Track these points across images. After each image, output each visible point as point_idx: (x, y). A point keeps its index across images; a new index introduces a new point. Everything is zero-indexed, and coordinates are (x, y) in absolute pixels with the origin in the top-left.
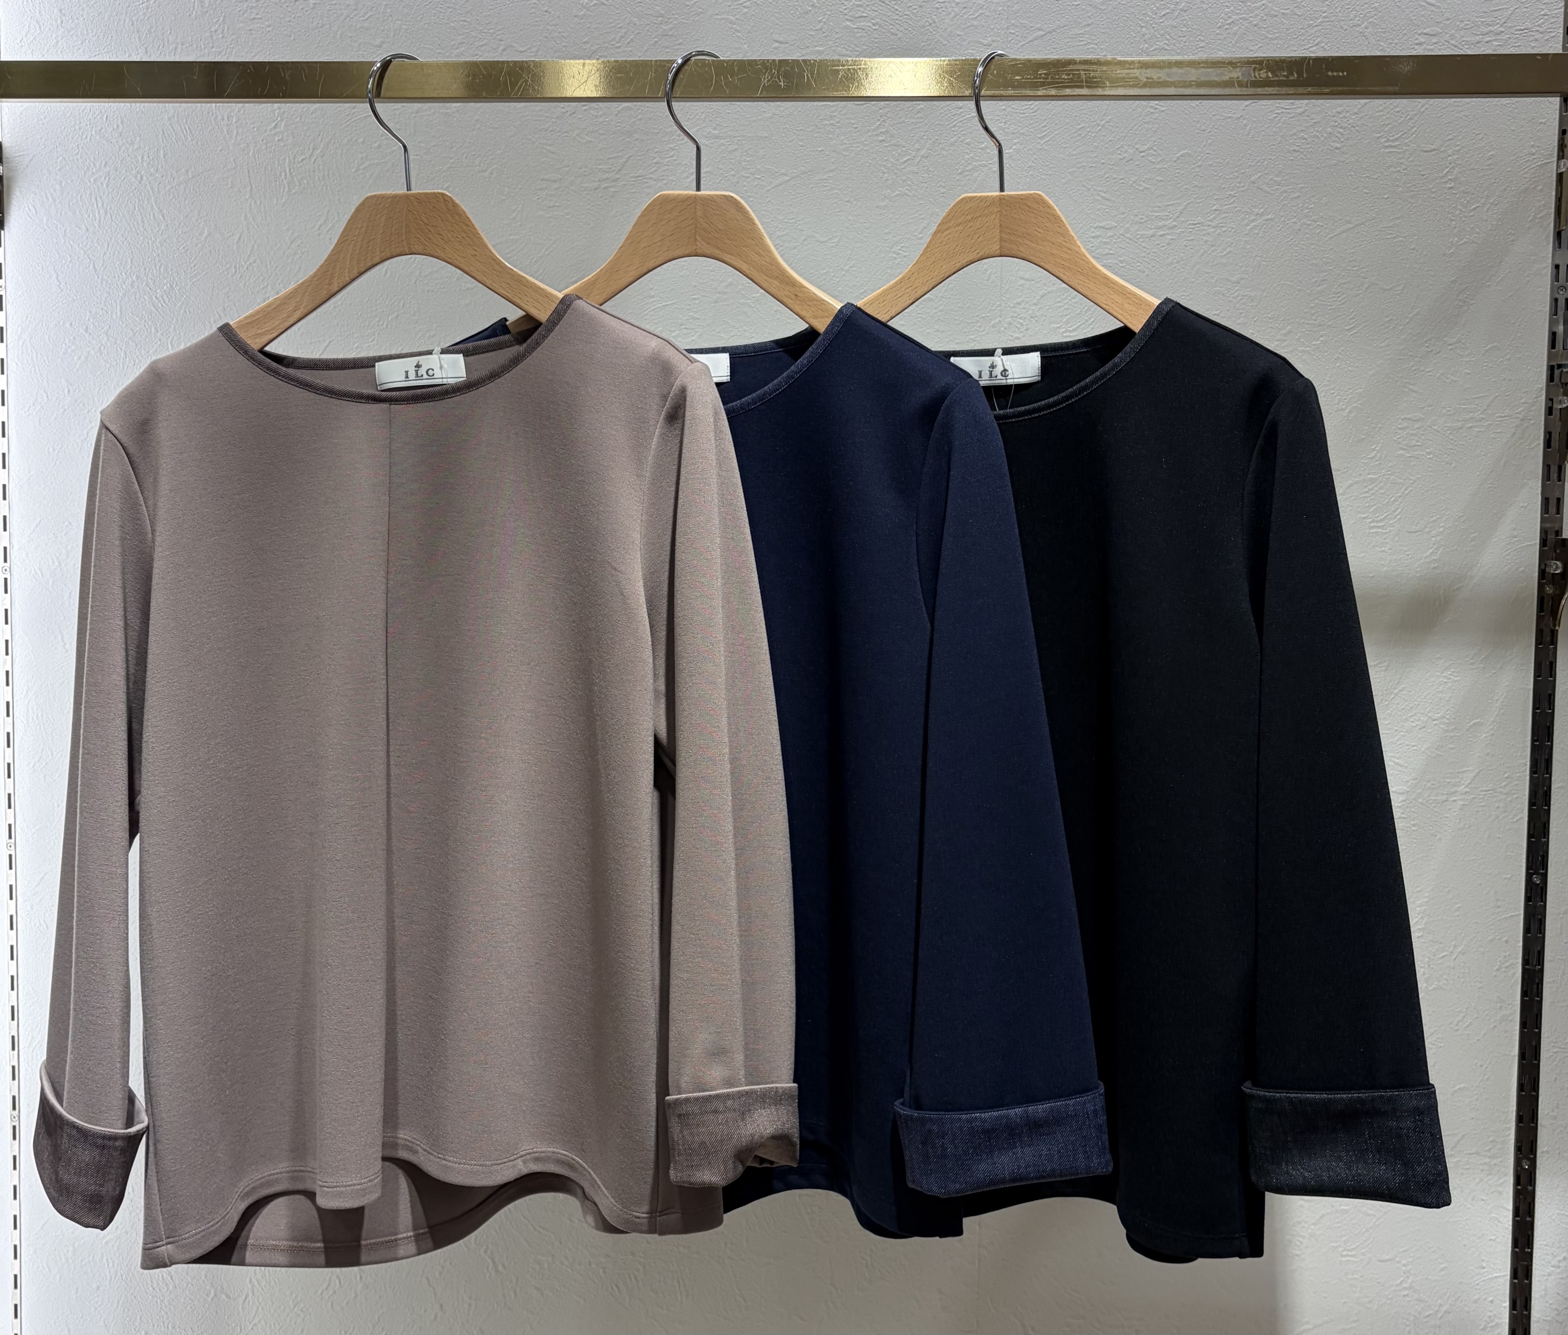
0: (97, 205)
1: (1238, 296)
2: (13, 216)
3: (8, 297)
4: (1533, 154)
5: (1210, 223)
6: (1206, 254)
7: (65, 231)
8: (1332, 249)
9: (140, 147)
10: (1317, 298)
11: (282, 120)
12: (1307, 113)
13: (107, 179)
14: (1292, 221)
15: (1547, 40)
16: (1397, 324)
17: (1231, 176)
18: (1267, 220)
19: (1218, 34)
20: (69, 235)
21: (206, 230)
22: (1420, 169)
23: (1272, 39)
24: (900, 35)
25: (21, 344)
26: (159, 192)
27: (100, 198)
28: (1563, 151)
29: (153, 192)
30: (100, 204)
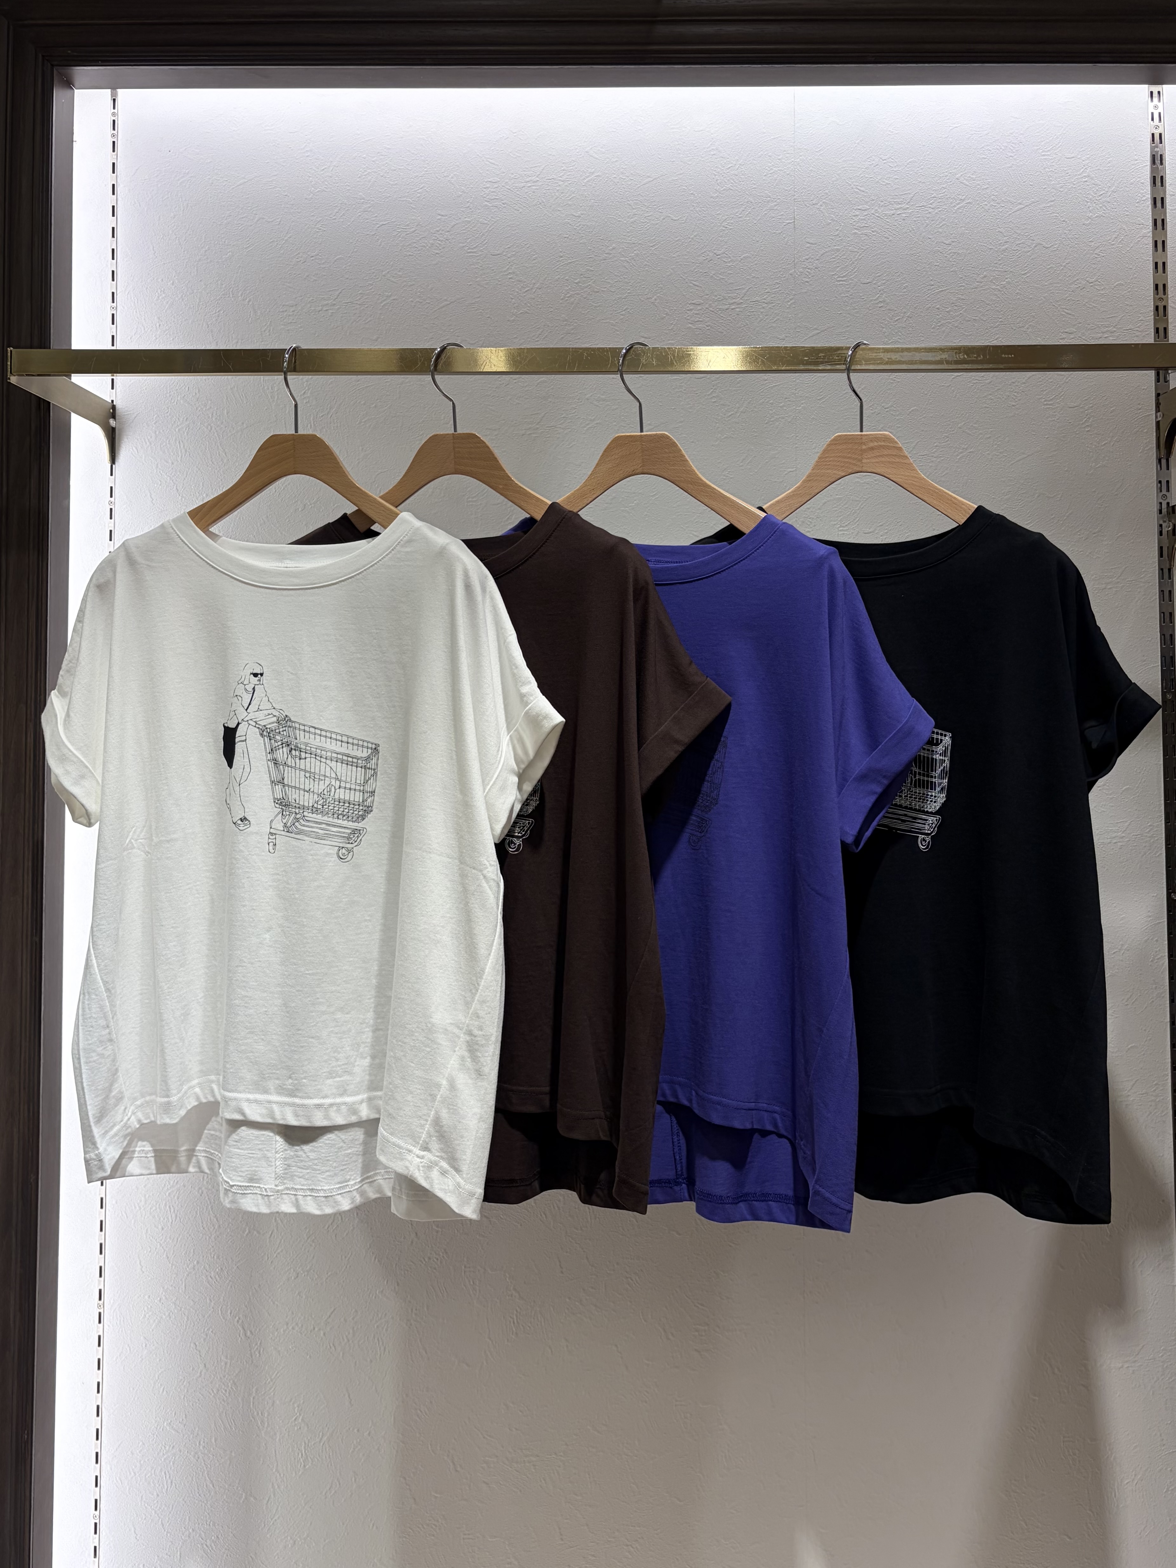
0: (180, 447)
2: (122, 455)
3: (116, 510)
4: (1140, 409)
7: (157, 464)
9: (211, 408)
11: (309, 389)
12: (992, 383)
13: (187, 429)
15: (1144, 336)
17: (945, 424)
19: (932, 332)
22: (1067, 419)
23: (967, 336)
24: (725, 333)
27: (183, 442)
28: (1159, 407)
29: (219, 438)
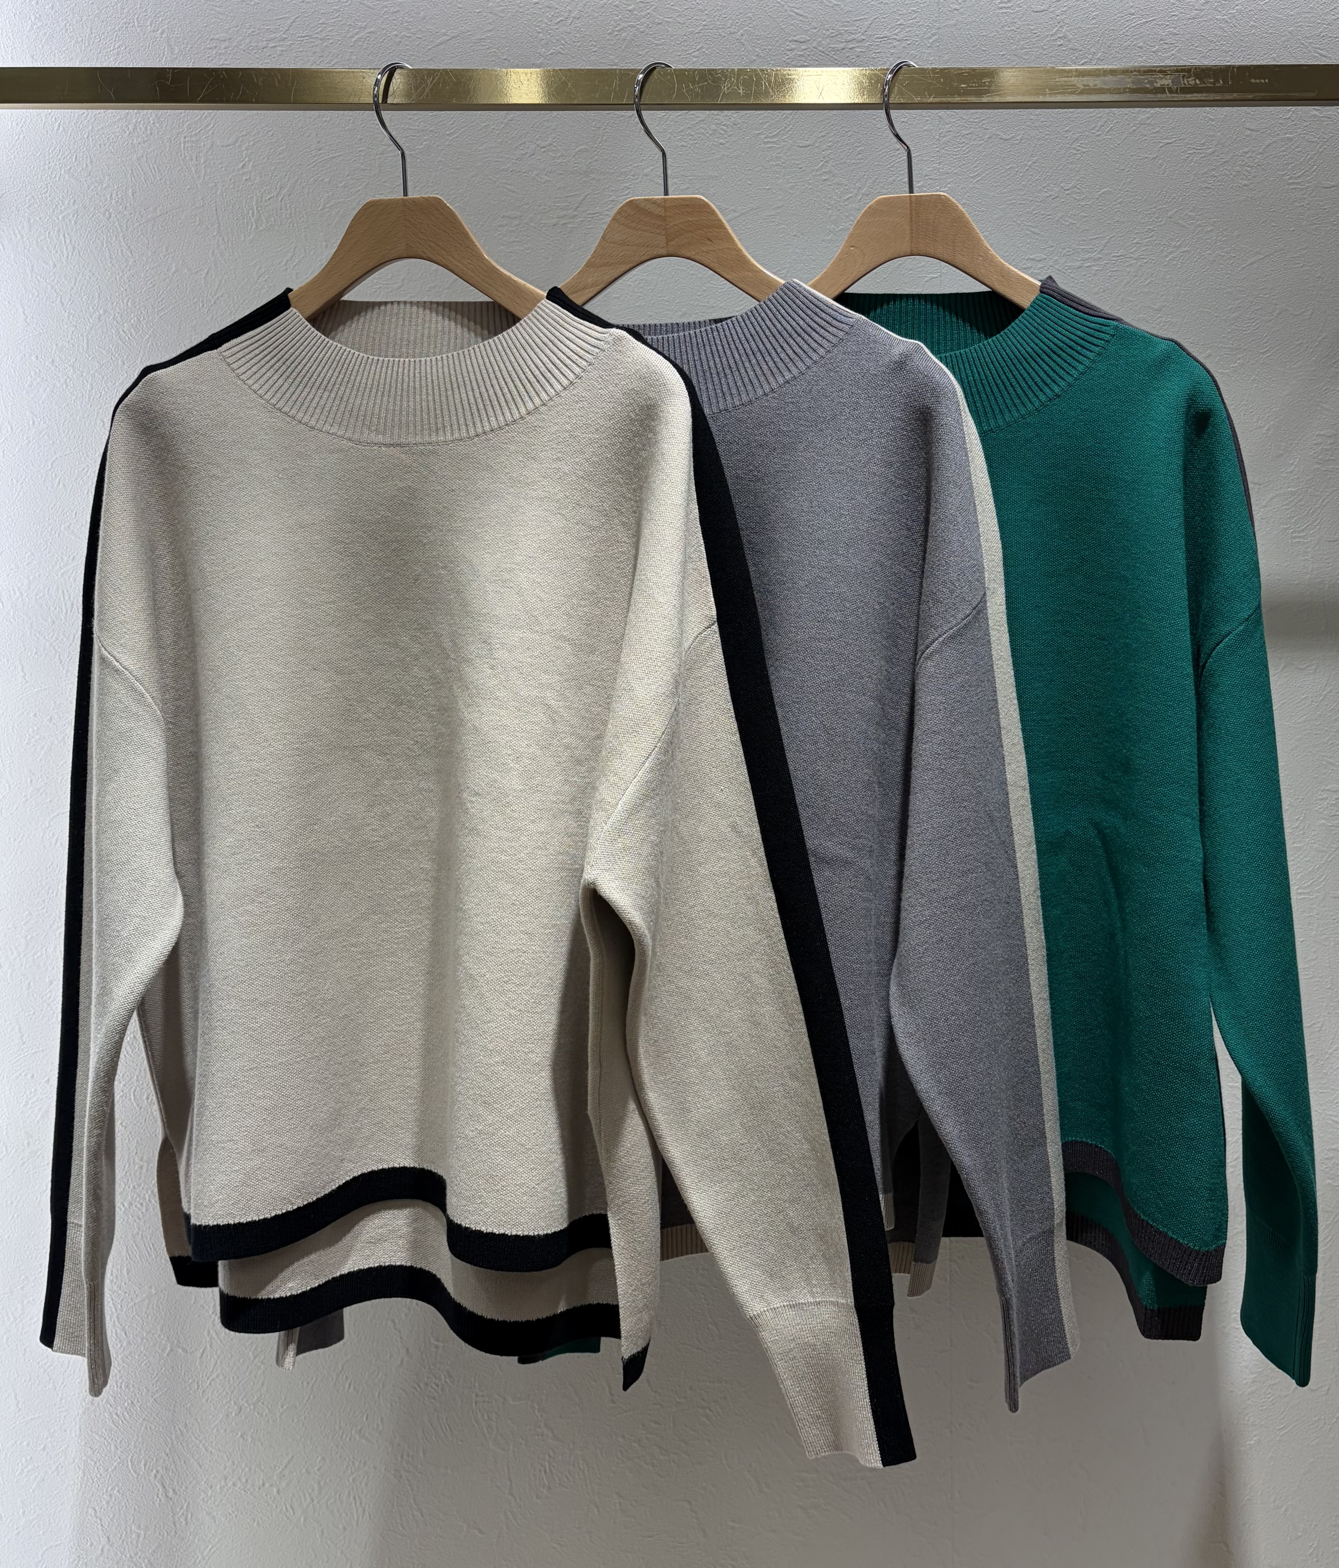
0: (65, 242)
5: (1132, 255)
7: (33, 266)
8: (1244, 278)
14: (1208, 252)
17: (1149, 212)
18: (1185, 252)
20: (37, 271)
21: (174, 265)
22: (1322, 204)
26: (127, 229)
27: (69, 235)
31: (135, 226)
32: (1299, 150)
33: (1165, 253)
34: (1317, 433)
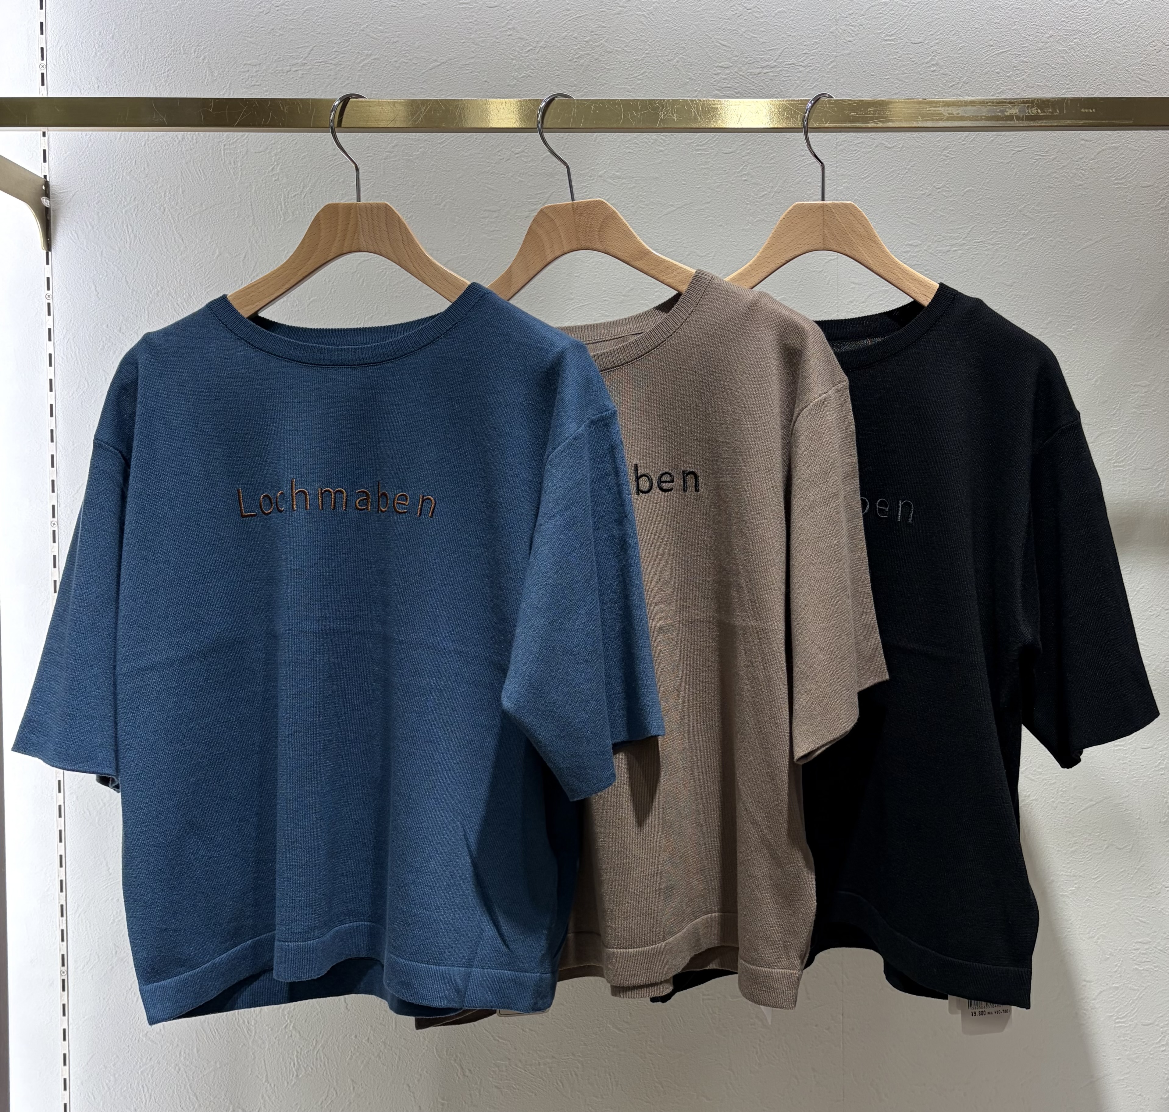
0: (128, 232)
1: (1012, 294)
2: (59, 241)
3: (55, 305)
6: (987, 265)
8: (1079, 260)
9: (163, 185)
10: (1069, 297)
13: (136, 210)
16: (1127, 315)
17: (1004, 206)
18: (1033, 238)
20: (105, 255)
21: (217, 250)
25: (66, 341)
26: (179, 221)
27: (131, 226)
29: (174, 221)
30: (130, 231)
31: (186, 218)
32: (1123, 156)
33: (1016, 240)
34: (1134, 384)
